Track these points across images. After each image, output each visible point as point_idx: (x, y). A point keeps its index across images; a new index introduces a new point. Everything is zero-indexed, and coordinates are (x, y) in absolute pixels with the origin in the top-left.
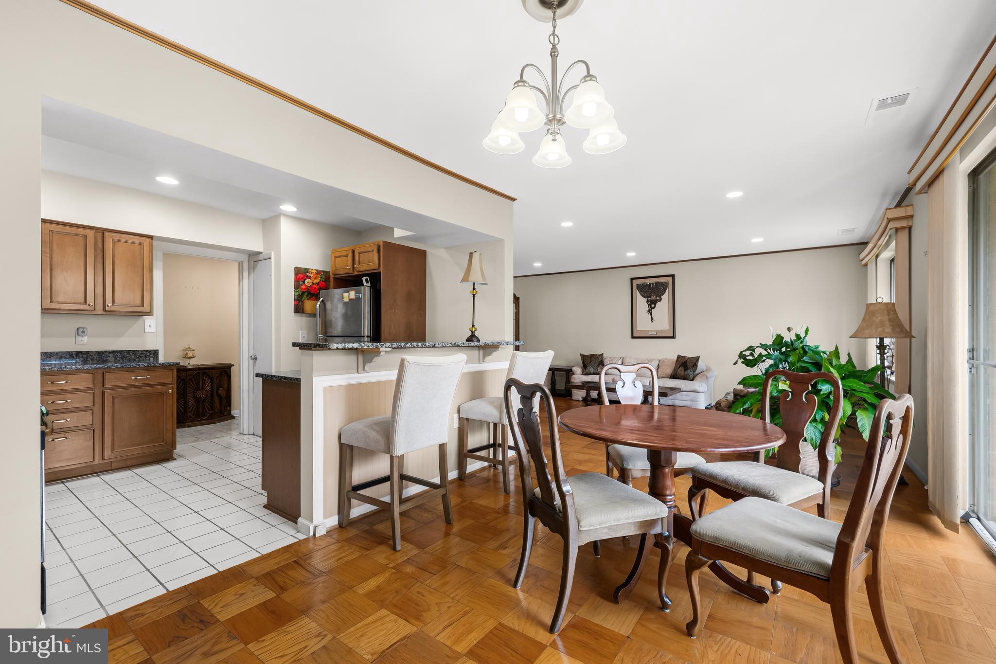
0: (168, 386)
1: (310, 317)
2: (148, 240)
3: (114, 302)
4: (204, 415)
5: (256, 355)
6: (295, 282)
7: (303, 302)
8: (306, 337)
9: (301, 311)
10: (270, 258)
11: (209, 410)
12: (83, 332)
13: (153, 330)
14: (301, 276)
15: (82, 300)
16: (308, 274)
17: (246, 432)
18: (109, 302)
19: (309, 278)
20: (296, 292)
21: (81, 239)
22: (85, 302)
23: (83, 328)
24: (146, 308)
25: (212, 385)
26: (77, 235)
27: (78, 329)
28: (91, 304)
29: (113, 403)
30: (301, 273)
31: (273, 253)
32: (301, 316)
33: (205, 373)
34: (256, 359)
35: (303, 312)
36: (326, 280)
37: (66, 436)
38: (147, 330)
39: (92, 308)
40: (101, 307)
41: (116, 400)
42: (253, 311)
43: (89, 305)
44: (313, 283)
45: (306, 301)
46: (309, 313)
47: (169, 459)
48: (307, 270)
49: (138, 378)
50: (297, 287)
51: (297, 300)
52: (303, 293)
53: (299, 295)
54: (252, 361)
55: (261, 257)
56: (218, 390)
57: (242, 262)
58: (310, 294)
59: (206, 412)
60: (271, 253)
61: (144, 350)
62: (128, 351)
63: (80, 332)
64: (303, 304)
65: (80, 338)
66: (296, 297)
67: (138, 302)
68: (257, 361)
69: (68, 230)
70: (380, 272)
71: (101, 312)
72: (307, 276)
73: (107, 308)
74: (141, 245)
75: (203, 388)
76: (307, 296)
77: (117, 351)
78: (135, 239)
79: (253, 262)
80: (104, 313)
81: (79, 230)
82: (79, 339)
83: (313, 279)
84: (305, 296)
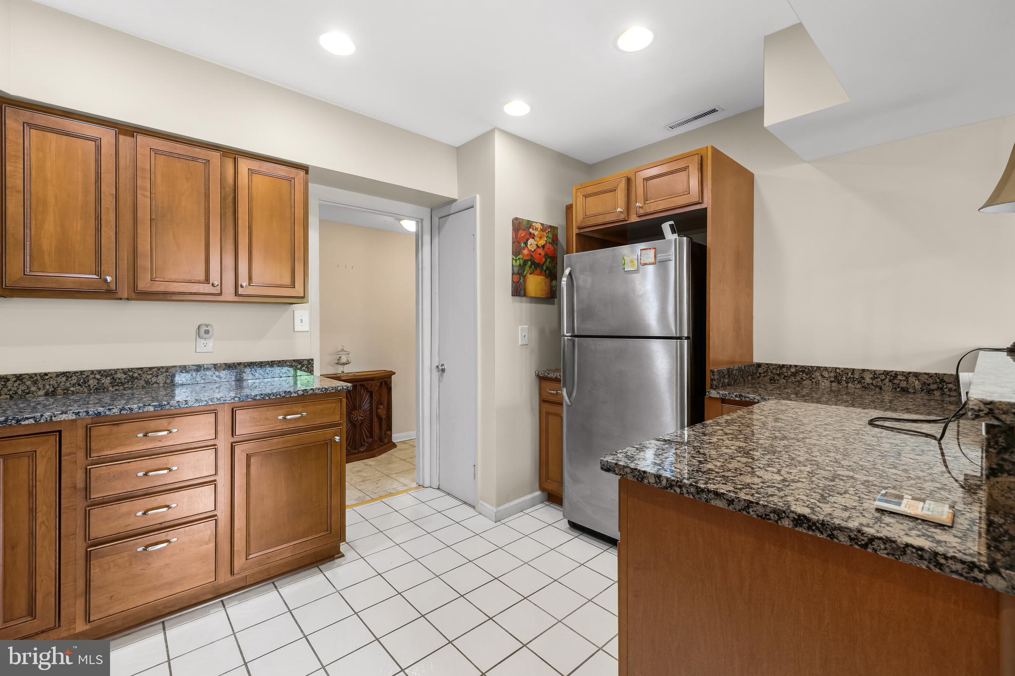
0: (333, 430)
1: (531, 302)
2: (302, 173)
3: (250, 279)
4: (362, 445)
5: (443, 365)
6: (513, 243)
7: (525, 277)
8: (526, 336)
9: (522, 293)
10: (472, 207)
11: (367, 438)
12: (207, 332)
13: (305, 327)
14: (522, 234)
15: (202, 277)
16: (531, 230)
17: (427, 484)
18: (243, 281)
19: (532, 236)
20: (516, 260)
21: (200, 166)
22: (207, 280)
23: (207, 326)
24: (298, 291)
25: (371, 402)
26: (194, 159)
27: (199, 328)
28: (216, 283)
29: (248, 466)
30: (523, 228)
31: (478, 196)
32: (521, 302)
33: (362, 385)
34: (443, 370)
35: (525, 295)
36: (553, 241)
37: (168, 538)
38: (298, 328)
39: (216, 290)
40: (232, 290)
41: (253, 460)
42: (437, 295)
43: (213, 285)
44: (537, 245)
45: (529, 275)
46: (533, 295)
47: (333, 556)
48: (530, 224)
49: (288, 417)
50: (516, 252)
51: (518, 274)
52: (525, 262)
53: (520, 265)
54: (436, 374)
55: (454, 207)
56: (377, 408)
57: (422, 220)
58: (534, 264)
59: (364, 441)
60: (474, 198)
61: (294, 361)
62: (272, 362)
63: (203, 332)
64: (525, 281)
65: (203, 341)
66: (516, 269)
67: (287, 280)
68: (445, 374)
69: (180, 148)
70: (706, 209)
71: (232, 298)
72: (531, 233)
73: (241, 291)
74: (290, 180)
75: (360, 407)
76: (530, 267)
77: (256, 362)
78: (282, 171)
79: (438, 219)
80: (236, 299)
81: (197, 150)
82: (201, 342)
83: (538, 239)
84: (527, 268)
